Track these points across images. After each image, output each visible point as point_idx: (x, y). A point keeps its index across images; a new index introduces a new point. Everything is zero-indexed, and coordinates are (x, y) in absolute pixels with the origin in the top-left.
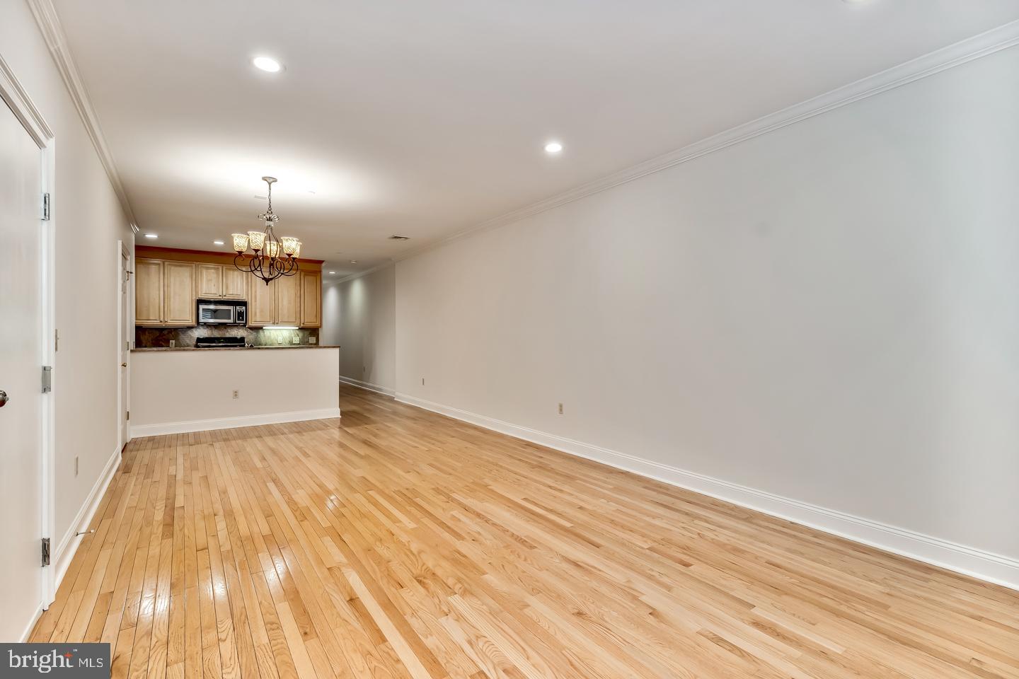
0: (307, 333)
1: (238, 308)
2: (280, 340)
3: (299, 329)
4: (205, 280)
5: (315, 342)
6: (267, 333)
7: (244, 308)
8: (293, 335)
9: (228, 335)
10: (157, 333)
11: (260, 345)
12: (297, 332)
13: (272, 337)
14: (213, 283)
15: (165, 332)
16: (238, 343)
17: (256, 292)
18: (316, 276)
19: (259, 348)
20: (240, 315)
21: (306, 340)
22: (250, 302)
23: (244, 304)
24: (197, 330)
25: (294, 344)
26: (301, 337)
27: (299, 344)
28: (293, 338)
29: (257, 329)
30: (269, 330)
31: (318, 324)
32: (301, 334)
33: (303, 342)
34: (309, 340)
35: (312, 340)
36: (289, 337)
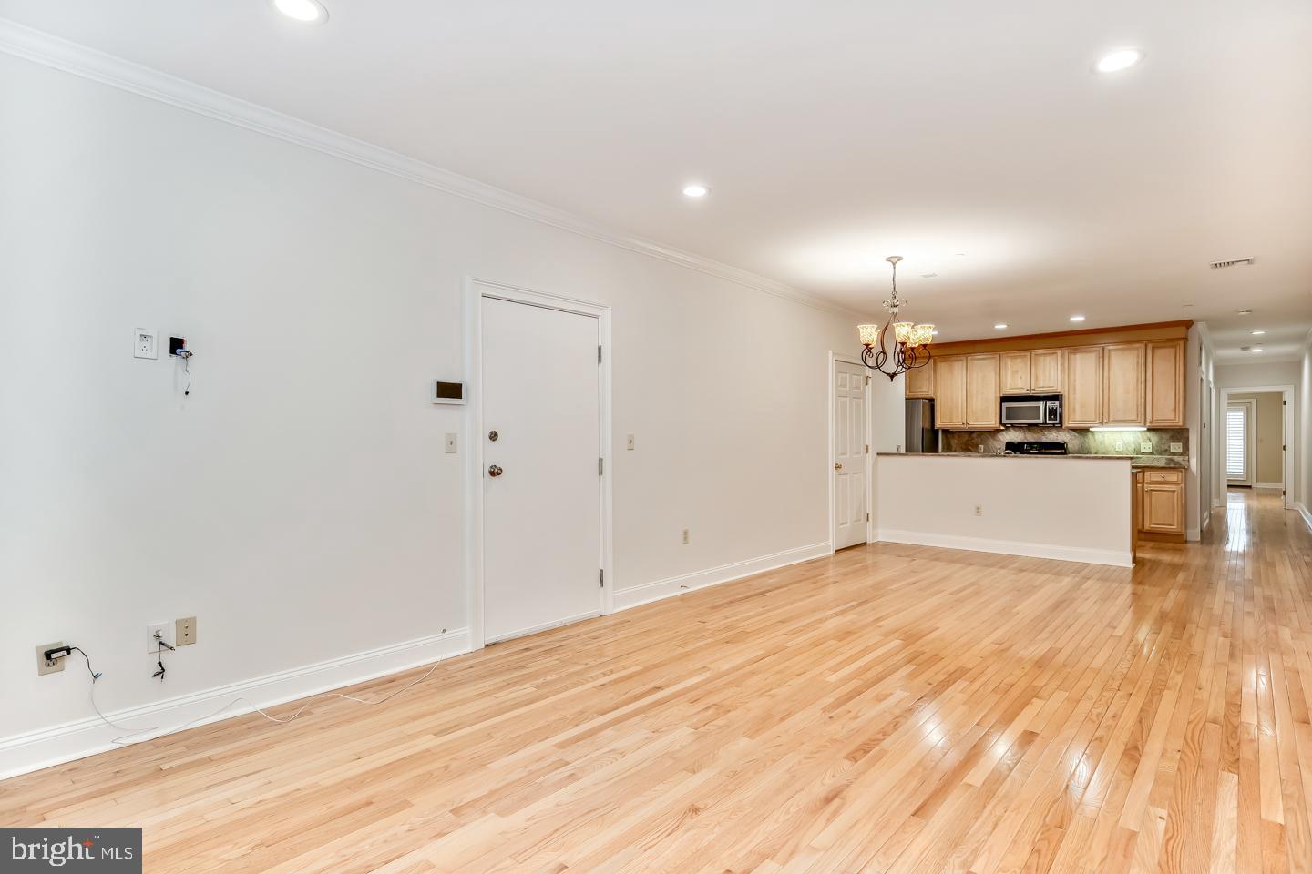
0: (1166, 436)
1: (1048, 404)
2: (1119, 446)
3: (1149, 430)
4: (1009, 372)
5: (1181, 450)
6: (1099, 437)
7: (1057, 403)
8: (1141, 440)
9: (1044, 439)
10: (966, 437)
11: (1088, 453)
12: (1148, 434)
13: (1107, 442)
14: (1020, 375)
15: (974, 435)
16: (1058, 449)
17: (1075, 381)
18: (1175, 347)
19: (1087, 458)
20: (1052, 412)
21: (1164, 447)
22: (1066, 394)
23: (1056, 398)
24: (1004, 433)
25: (1143, 453)
26: (1154, 443)
27: (1152, 453)
28: (1142, 444)
29: (1082, 431)
30: (1101, 432)
31: (1178, 422)
32: (1154, 438)
33: (1158, 451)
34: (1169, 447)
35: (1176, 447)
36: (1134, 443)
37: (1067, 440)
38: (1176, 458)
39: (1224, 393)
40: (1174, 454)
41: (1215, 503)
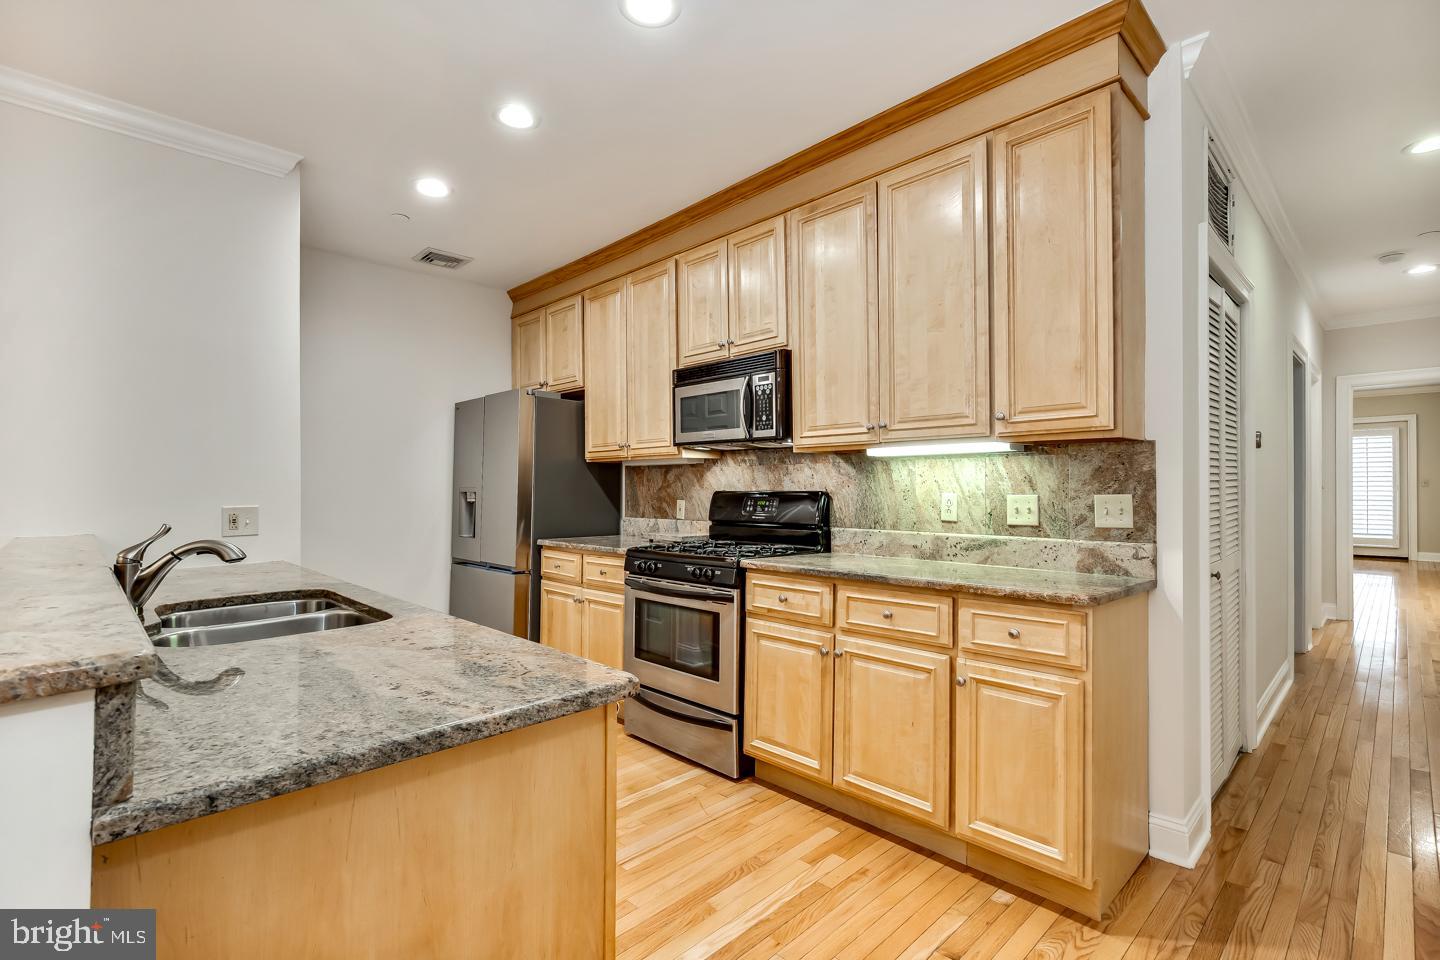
0: (1079, 470)
2: (952, 506)
5: (1127, 522)
8: (1006, 485)
9: (788, 487)
12: (1024, 462)
13: (920, 494)
21: (1076, 509)
24: (716, 469)
25: (1014, 528)
26: (1046, 494)
27: (1037, 530)
28: (1010, 498)
29: (853, 456)
30: (903, 459)
31: (1099, 416)
32: (1044, 473)
33: (1054, 521)
34: (1091, 508)
35: (1114, 510)
36: (986, 495)
37: (830, 489)
38: (1112, 549)
39: (1348, 387)
40: (1105, 534)
41: (1319, 612)
